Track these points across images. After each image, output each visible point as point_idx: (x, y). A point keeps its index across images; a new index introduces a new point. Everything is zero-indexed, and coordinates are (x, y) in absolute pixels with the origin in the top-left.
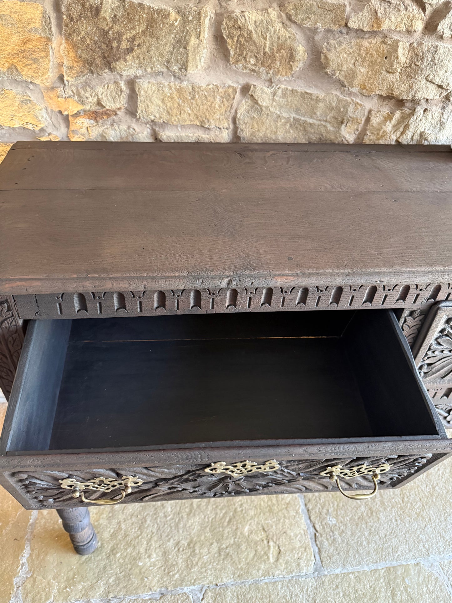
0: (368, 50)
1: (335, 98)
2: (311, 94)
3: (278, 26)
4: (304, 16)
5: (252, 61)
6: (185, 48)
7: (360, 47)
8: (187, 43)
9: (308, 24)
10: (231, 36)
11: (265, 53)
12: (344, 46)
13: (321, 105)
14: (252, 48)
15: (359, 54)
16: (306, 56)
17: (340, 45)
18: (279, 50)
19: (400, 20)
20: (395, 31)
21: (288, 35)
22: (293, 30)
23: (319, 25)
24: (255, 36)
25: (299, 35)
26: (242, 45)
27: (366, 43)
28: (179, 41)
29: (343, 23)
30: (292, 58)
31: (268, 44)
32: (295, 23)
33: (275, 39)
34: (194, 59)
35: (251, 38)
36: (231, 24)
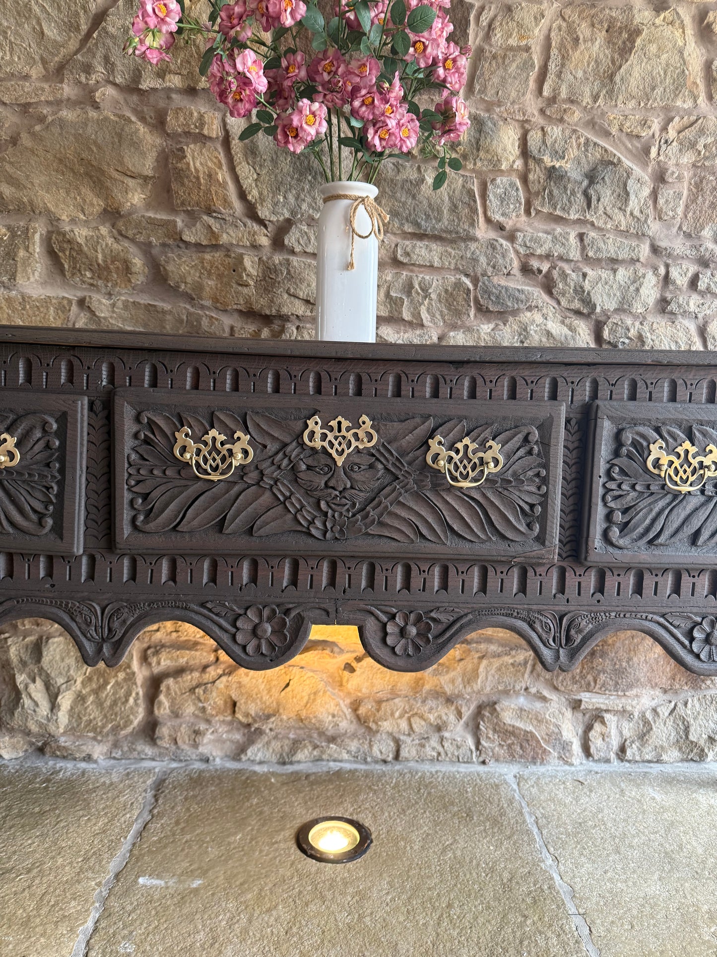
0: (212, 264)
1: (184, 311)
2: (155, 306)
3: (110, 241)
4: (135, 231)
5: (88, 274)
6: (14, 259)
7: (202, 261)
8: (16, 255)
9: (141, 238)
10: (63, 250)
11: (99, 265)
12: (184, 259)
13: (168, 317)
14: (84, 260)
15: (203, 267)
16: (146, 270)
17: (180, 259)
18: (113, 262)
19: (240, 235)
20: (238, 245)
21: (120, 248)
22: (126, 244)
23: (153, 239)
24: (85, 249)
25: (133, 249)
26: (74, 258)
27: (208, 257)
28: (8, 254)
29: (178, 237)
30: (127, 268)
31: (100, 256)
32: (127, 237)
33: (107, 251)
34: (25, 271)
35: (81, 250)
36: (61, 238)
